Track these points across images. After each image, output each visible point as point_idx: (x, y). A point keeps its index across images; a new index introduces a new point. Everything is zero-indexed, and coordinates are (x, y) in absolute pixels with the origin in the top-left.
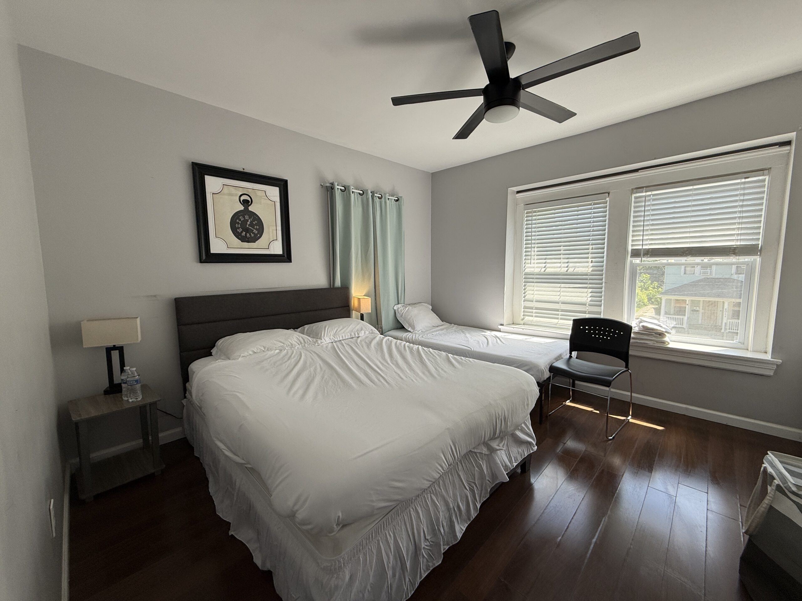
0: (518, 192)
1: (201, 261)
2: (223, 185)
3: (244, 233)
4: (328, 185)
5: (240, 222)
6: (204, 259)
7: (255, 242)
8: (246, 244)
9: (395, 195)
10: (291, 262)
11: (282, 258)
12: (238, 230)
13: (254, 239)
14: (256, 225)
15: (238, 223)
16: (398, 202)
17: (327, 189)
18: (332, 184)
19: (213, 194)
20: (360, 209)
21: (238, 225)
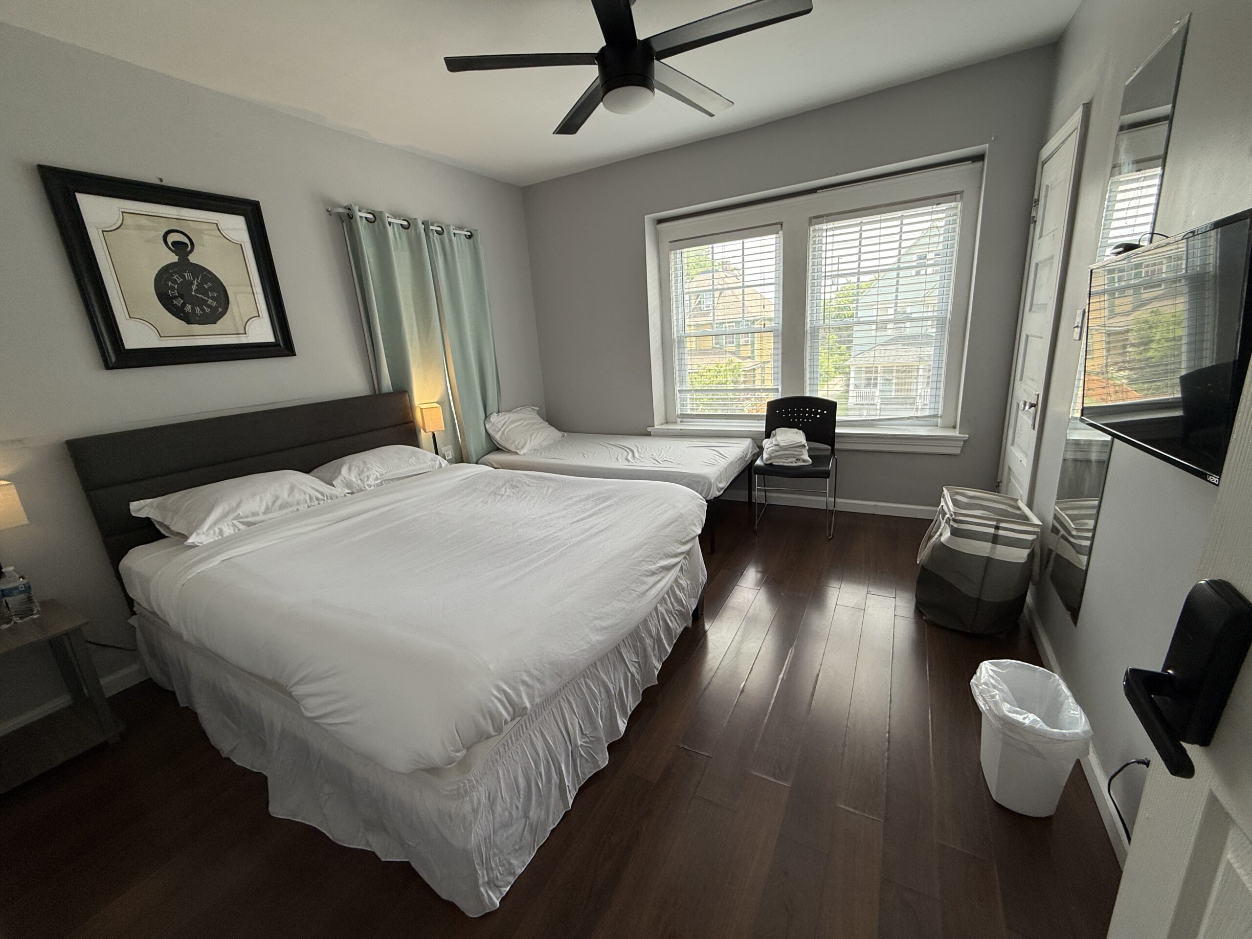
0: (660, 221)
1: (108, 366)
2: (123, 212)
3: (190, 306)
4: (341, 210)
5: (176, 286)
6: (114, 360)
7: (215, 323)
8: (196, 328)
9: (465, 228)
10: (295, 355)
11: (277, 348)
12: (175, 302)
13: (212, 317)
14: (210, 289)
15: (173, 289)
16: (471, 241)
17: (341, 218)
18: (349, 209)
19: (103, 231)
20: (407, 254)
21: (173, 293)
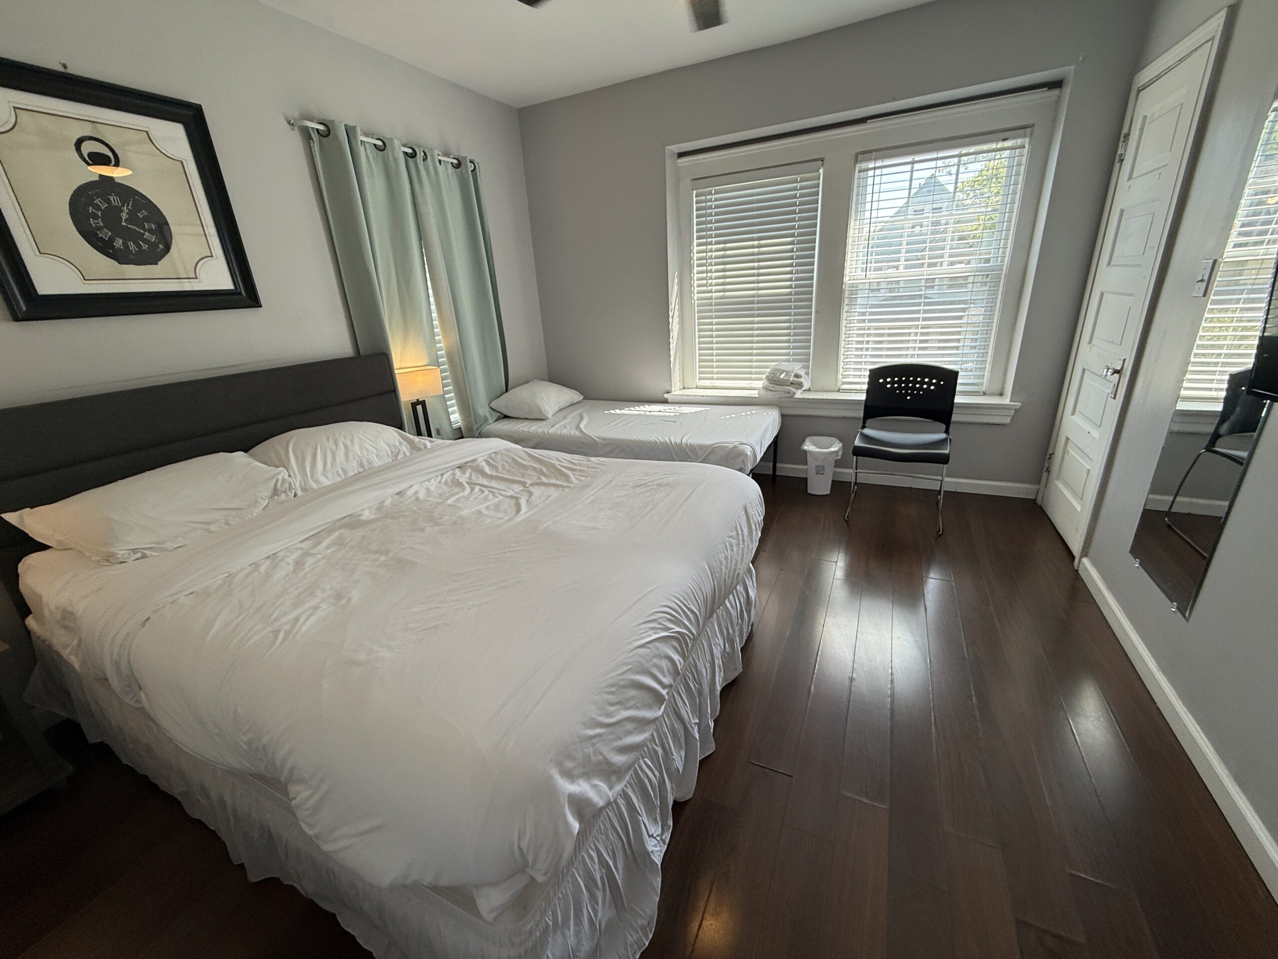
0: (681, 155)
1: (17, 317)
2: (15, 108)
3: (121, 241)
5: (100, 215)
6: (24, 309)
7: (156, 264)
8: (131, 269)
9: (450, 154)
10: (261, 306)
11: (237, 297)
12: (100, 235)
13: (152, 257)
14: (146, 219)
15: (96, 217)
21: (96, 221)
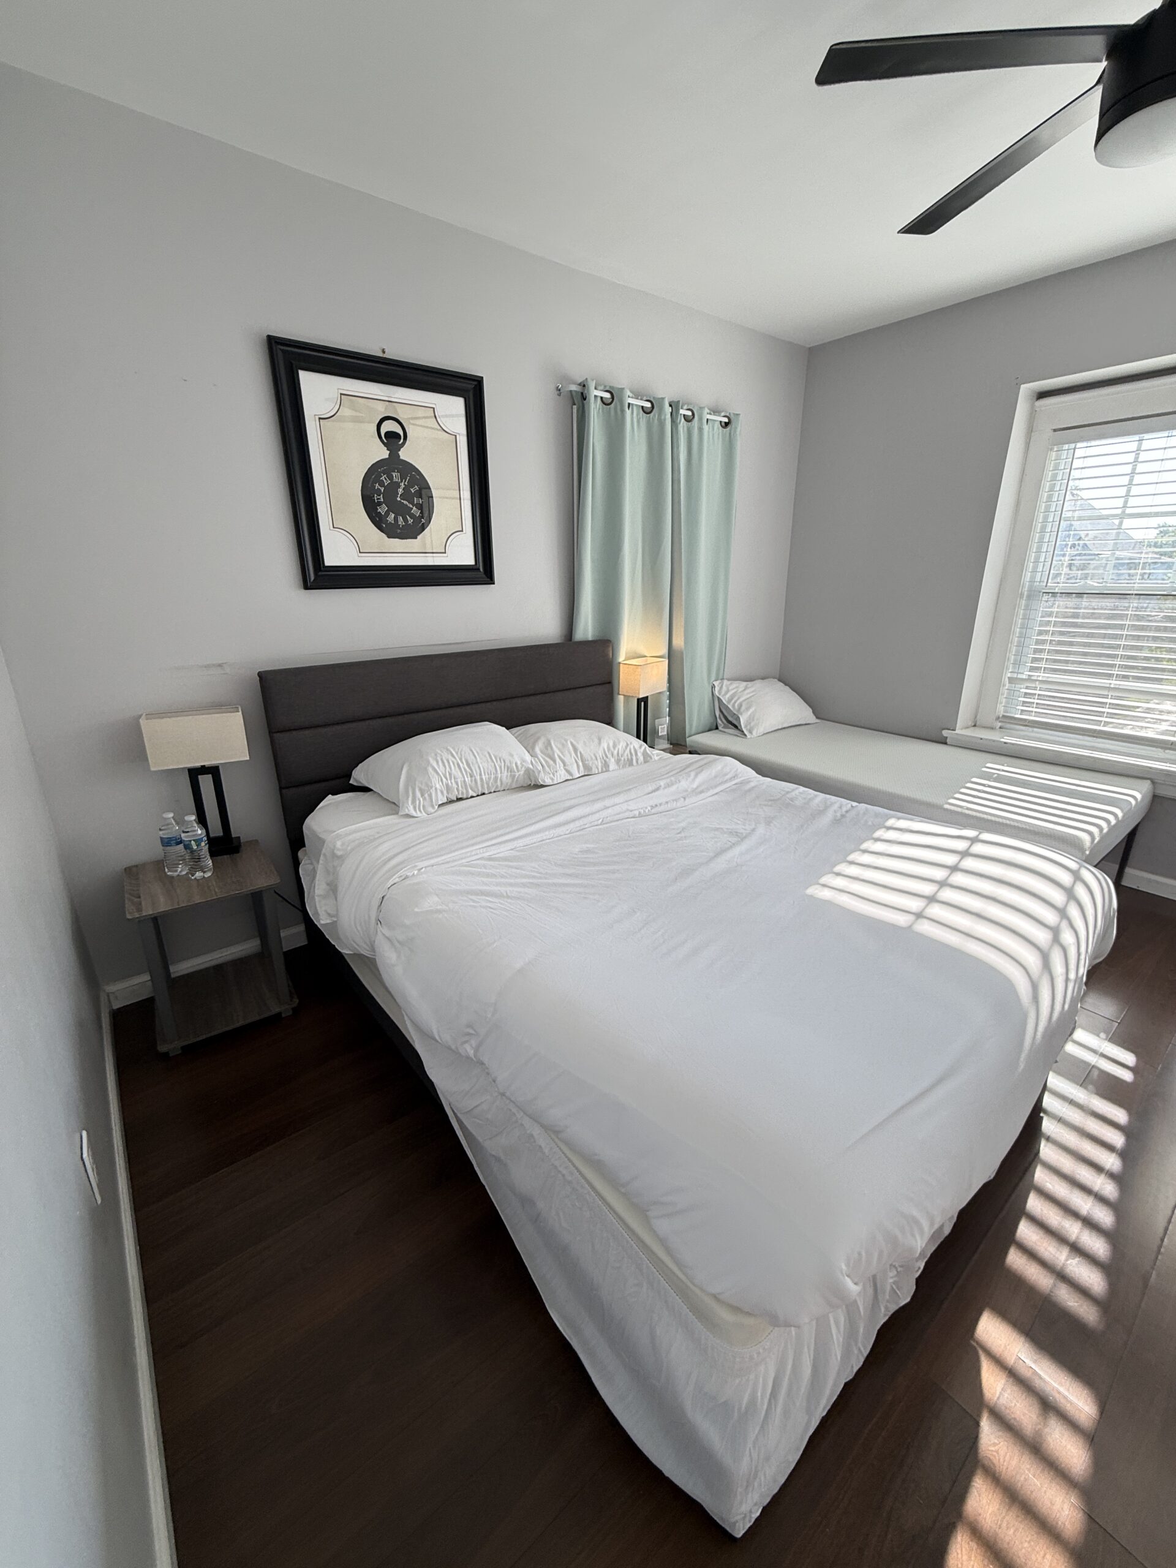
0: (1042, 395)
1: (307, 586)
2: (341, 394)
3: (393, 516)
4: (574, 388)
5: (382, 489)
6: (312, 578)
7: (416, 538)
8: (397, 543)
9: (721, 411)
10: (494, 584)
11: (474, 573)
12: (379, 510)
13: (414, 531)
14: (417, 494)
15: (379, 493)
16: (728, 429)
17: (571, 398)
18: (584, 386)
19: (320, 419)
20: (644, 449)
21: (378, 497)
